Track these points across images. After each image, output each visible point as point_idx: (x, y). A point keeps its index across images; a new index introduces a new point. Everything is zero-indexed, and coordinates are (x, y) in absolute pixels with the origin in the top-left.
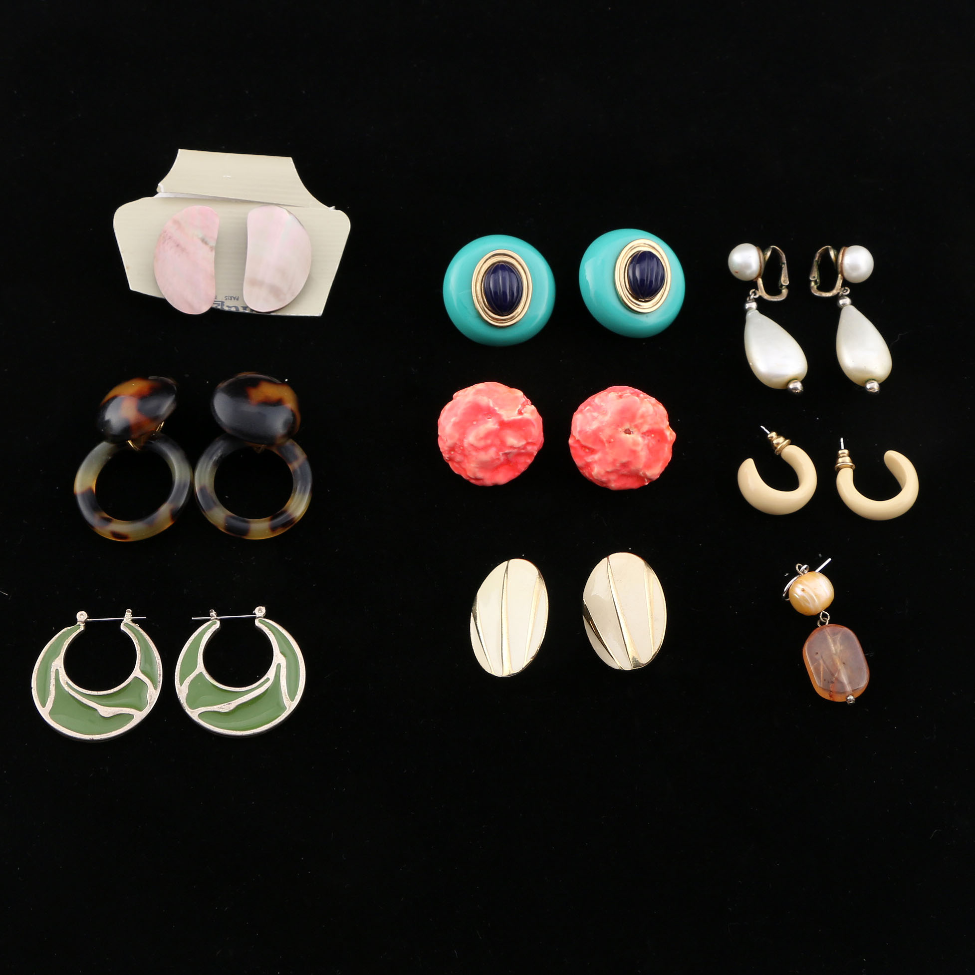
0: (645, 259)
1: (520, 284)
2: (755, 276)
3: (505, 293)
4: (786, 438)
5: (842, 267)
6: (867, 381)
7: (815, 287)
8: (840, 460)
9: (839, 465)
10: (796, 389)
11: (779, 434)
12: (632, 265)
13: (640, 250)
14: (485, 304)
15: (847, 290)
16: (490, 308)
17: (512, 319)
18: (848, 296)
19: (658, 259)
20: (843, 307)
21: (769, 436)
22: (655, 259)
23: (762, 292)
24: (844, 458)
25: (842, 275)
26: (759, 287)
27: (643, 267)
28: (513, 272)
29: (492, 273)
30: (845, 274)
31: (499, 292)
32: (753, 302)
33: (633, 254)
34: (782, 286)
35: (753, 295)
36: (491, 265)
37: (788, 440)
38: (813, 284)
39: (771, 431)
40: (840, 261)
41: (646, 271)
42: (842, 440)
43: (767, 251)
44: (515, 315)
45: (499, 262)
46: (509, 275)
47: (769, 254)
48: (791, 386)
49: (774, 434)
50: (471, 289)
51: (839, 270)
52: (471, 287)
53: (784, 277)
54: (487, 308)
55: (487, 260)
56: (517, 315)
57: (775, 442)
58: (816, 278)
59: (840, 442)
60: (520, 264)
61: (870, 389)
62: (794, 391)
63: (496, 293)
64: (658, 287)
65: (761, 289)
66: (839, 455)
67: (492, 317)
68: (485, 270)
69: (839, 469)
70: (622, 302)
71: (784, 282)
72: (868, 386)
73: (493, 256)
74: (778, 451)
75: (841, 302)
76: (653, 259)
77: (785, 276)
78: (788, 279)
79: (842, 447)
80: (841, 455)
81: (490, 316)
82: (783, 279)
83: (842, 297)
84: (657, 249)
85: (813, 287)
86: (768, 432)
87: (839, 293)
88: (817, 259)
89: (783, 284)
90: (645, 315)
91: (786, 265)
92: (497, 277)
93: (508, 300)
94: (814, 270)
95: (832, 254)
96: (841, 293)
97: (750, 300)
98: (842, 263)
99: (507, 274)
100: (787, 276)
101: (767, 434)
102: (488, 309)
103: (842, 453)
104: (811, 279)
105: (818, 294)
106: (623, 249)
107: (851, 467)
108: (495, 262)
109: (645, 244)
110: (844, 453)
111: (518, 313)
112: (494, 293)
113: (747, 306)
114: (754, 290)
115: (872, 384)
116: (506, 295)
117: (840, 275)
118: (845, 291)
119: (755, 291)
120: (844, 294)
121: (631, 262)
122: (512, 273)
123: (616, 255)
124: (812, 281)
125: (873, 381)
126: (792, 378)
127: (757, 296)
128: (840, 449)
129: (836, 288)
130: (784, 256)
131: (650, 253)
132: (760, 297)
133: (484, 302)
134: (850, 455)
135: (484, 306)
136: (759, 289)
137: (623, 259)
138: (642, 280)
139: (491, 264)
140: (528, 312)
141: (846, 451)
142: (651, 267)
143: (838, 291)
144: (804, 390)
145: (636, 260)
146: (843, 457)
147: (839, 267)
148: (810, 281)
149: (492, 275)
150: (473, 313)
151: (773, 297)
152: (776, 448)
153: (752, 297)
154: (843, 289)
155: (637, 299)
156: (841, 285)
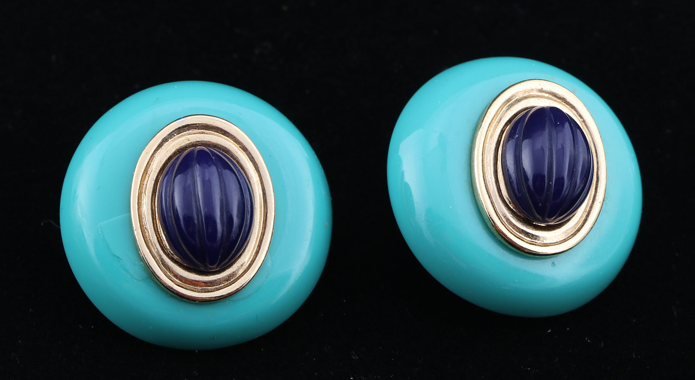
0: (543, 128)
1: (247, 196)
3: (210, 219)
12: (511, 143)
13: (529, 105)
14: (163, 248)
16: (175, 257)
17: (230, 280)
19: (574, 126)
22: (567, 125)
27: (538, 146)
28: (226, 166)
29: (179, 172)
31: (196, 217)
33: (515, 115)
36: (175, 154)
41: (547, 153)
44: (238, 270)
45: (194, 145)
46: (220, 176)
50: (130, 212)
52: (130, 205)
54: (168, 255)
55: (165, 140)
56: (240, 272)
60: (245, 149)
63: (188, 219)
64: (577, 191)
67: (181, 278)
68: (161, 165)
70: (493, 229)
73: (180, 130)
76: (563, 125)
81: (176, 276)
84: (572, 103)
90: (549, 262)
92: (189, 182)
93: (219, 234)
99: (213, 172)
102: (172, 259)
106: (491, 105)
108: (183, 144)
109: (541, 91)
111: (245, 267)
112: (184, 218)
116: (215, 222)
121: (511, 135)
122: (225, 168)
123: (475, 118)
131: (554, 110)
133: (160, 242)
135: (161, 252)
137: (492, 129)
138: (538, 177)
139: (174, 150)
140: (269, 264)
142: (559, 146)
145: (521, 129)
149: (179, 177)
150: (136, 270)
155: (528, 222)
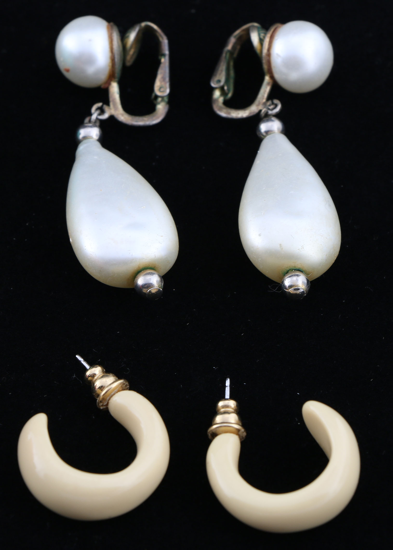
2: (103, 77)
4: (119, 376)
5: (269, 63)
6: (287, 272)
7: (221, 100)
8: (219, 419)
9: (214, 427)
10: (148, 286)
11: (107, 371)
15: (276, 106)
18: (278, 116)
20: (265, 136)
21: (88, 373)
23: (116, 108)
24: (226, 416)
25: (272, 77)
26: (111, 99)
30: (277, 76)
32: (95, 126)
34: (157, 97)
35: (98, 112)
37: (121, 381)
38: (217, 94)
39: (92, 365)
40: (265, 51)
42: (228, 383)
43: (130, 32)
47: (132, 36)
48: (141, 281)
49: (97, 370)
51: (265, 67)
53: (161, 82)
57: (98, 384)
58: (222, 83)
59: (225, 386)
61: (290, 287)
62: (144, 291)
65: (115, 105)
66: (219, 410)
69: (215, 435)
71: (159, 90)
72: (287, 282)
74: (101, 402)
75: (263, 127)
77: (163, 79)
78: (168, 85)
79: (227, 395)
80: (222, 410)
82: (158, 84)
83: (267, 117)
85: (217, 100)
86: (87, 366)
87: (260, 111)
88: (229, 47)
89: (158, 93)
91: (167, 58)
94: (220, 69)
95: (255, 38)
96: (263, 111)
97: (90, 121)
98: (269, 54)
100: (167, 79)
101: (86, 370)
103: (223, 407)
104: (213, 85)
105: (223, 113)
107: (237, 432)
110: (227, 406)
113: (82, 133)
114: (100, 104)
115: (295, 278)
117: (267, 78)
118: (272, 107)
119: (102, 106)
120: (270, 112)
124: (215, 88)
125: (298, 273)
126: (142, 266)
127: (105, 116)
128: (223, 397)
129: (257, 102)
130: (165, 42)
132: (112, 118)
134: (239, 411)
136: (111, 104)
141: (232, 404)
143: (260, 107)
144: (163, 289)
146: (225, 413)
147: (264, 61)
148: (212, 89)
151: (137, 118)
152: (98, 395)
153: (94, 117)
154: (270, 102)
156: (266, 96)
